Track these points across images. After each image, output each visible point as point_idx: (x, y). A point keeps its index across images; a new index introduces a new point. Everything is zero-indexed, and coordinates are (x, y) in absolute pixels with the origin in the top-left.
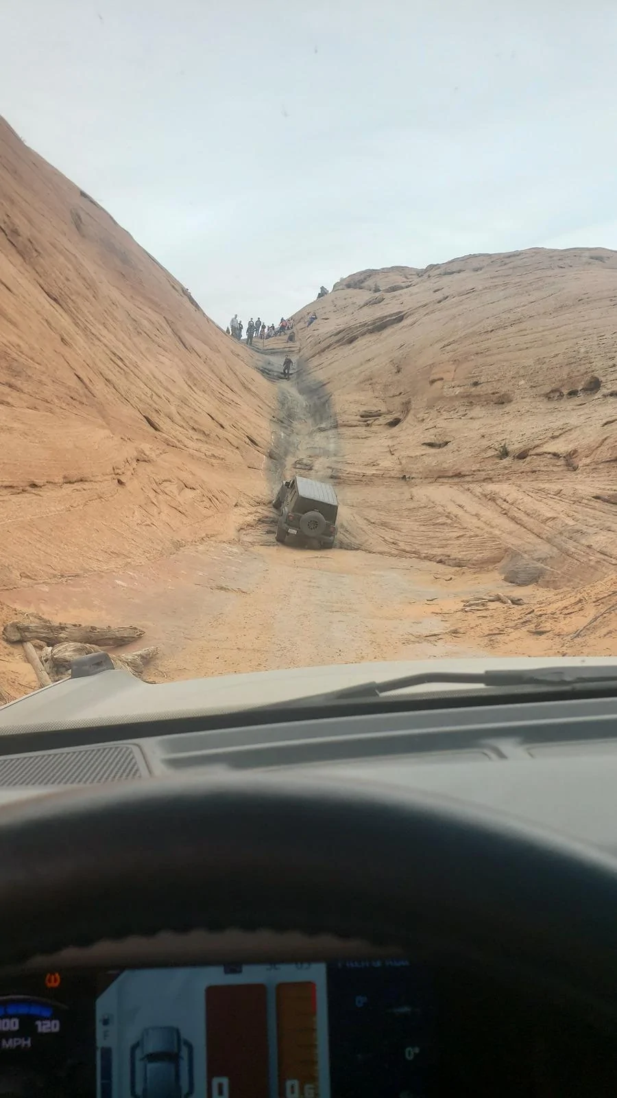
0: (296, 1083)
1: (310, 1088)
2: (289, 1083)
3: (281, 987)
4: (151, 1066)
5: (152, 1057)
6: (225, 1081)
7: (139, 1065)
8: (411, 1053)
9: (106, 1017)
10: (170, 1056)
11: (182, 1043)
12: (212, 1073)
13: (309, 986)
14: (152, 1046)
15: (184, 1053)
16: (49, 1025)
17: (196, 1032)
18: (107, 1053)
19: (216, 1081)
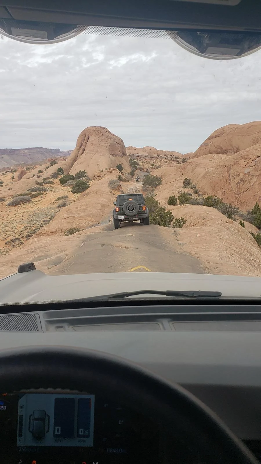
0: (83, 430)
1: (87, 432)
2: (80, 430)
3: (80, 400)
4: (35, 422)
5: (36, 419)
6: (60, 428)
7: (31, 421)
8: (121, 422)
9: (21, 406)
10: (42, 419)
11: (46, 415)
12: (56, 424)
13: (90, 399)
14: (36, 416)
15: (47, 418)
16: (3, 408)
17: (51, 412)
18: (21, 417)
19: (56, 428)
